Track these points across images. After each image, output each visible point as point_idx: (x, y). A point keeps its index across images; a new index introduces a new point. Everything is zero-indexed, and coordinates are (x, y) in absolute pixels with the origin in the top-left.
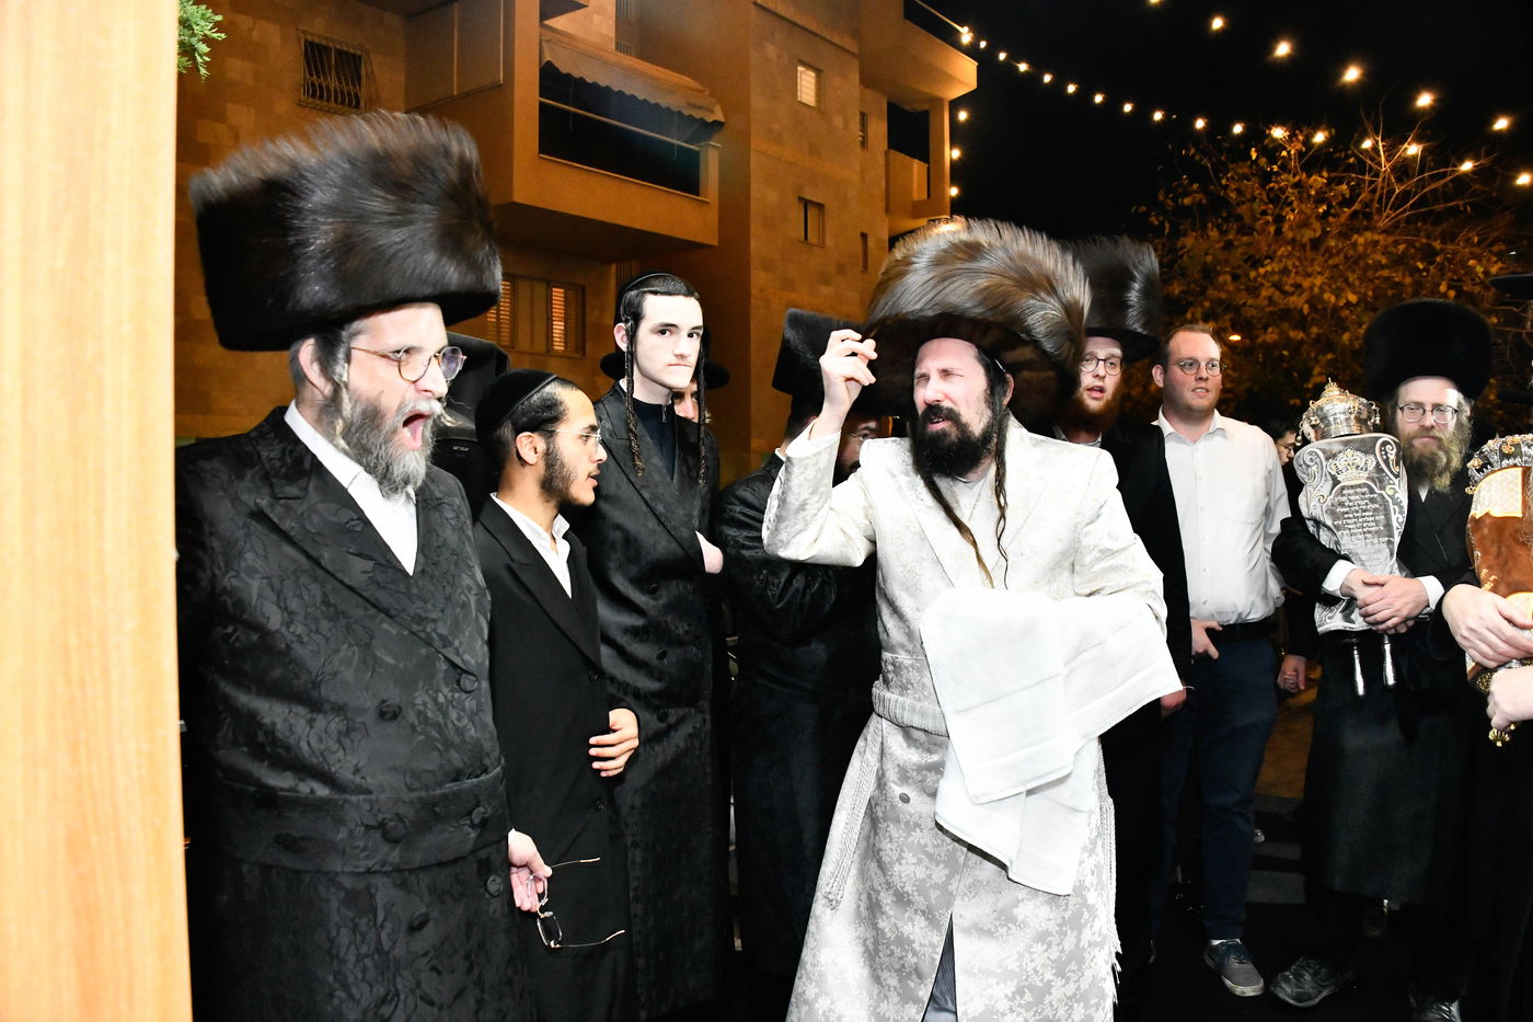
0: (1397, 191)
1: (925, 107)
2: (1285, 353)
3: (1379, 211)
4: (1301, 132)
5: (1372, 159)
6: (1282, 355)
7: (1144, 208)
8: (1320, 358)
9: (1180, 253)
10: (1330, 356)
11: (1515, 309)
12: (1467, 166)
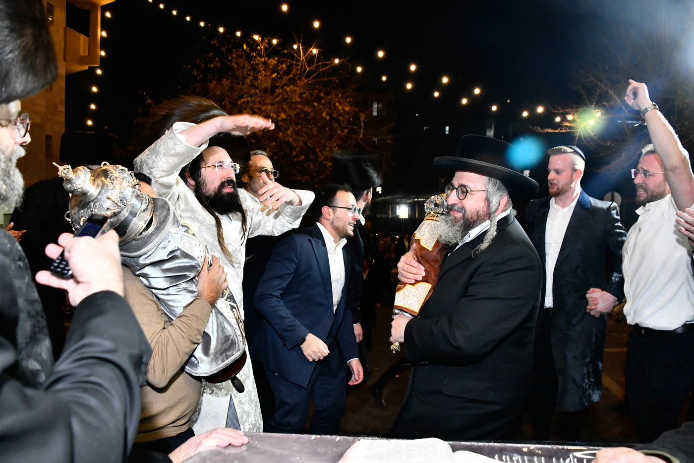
0: (308, 70)
1: (87, 7)
2: (254, 141)
3: (300, 79)
4: (266, 38)
5: (297, 54)
6: (252, 142)
7: (189, 67)
8: (270, 144)
9: (209, 91)
10: (274, 144)
11: (354, 127)
12: (337, 61)
